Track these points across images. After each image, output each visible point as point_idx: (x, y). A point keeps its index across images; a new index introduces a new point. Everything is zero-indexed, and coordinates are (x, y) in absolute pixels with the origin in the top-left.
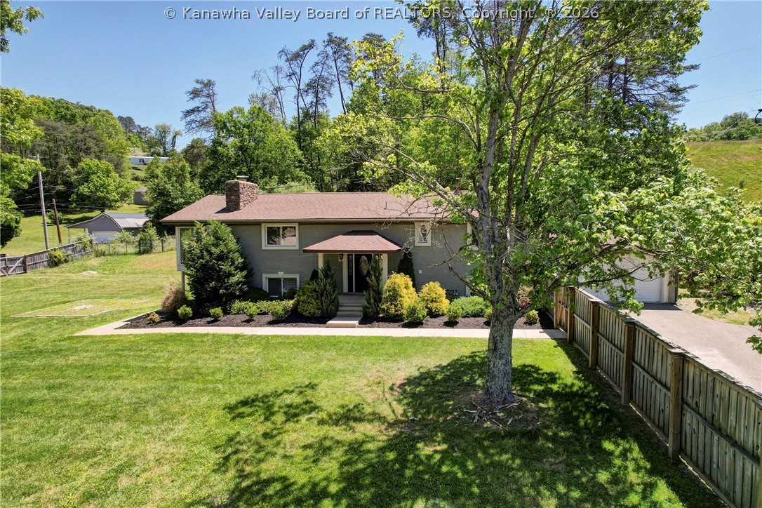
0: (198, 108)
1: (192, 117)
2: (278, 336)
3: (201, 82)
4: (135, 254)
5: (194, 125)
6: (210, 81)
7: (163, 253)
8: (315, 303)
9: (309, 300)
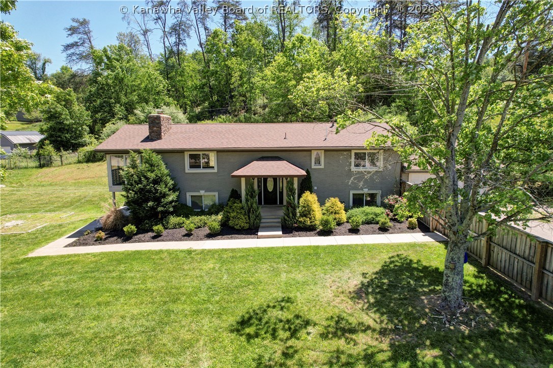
0: (77, 43)
1: (72, 51)
2: (226, 250)
3: (77, 21)
4: (36, 167)
5: (74, 58)
6: (85, 20)
7: (63, 167)
8: (243, 218)
9: (238, 216)
